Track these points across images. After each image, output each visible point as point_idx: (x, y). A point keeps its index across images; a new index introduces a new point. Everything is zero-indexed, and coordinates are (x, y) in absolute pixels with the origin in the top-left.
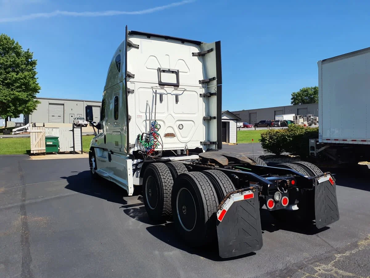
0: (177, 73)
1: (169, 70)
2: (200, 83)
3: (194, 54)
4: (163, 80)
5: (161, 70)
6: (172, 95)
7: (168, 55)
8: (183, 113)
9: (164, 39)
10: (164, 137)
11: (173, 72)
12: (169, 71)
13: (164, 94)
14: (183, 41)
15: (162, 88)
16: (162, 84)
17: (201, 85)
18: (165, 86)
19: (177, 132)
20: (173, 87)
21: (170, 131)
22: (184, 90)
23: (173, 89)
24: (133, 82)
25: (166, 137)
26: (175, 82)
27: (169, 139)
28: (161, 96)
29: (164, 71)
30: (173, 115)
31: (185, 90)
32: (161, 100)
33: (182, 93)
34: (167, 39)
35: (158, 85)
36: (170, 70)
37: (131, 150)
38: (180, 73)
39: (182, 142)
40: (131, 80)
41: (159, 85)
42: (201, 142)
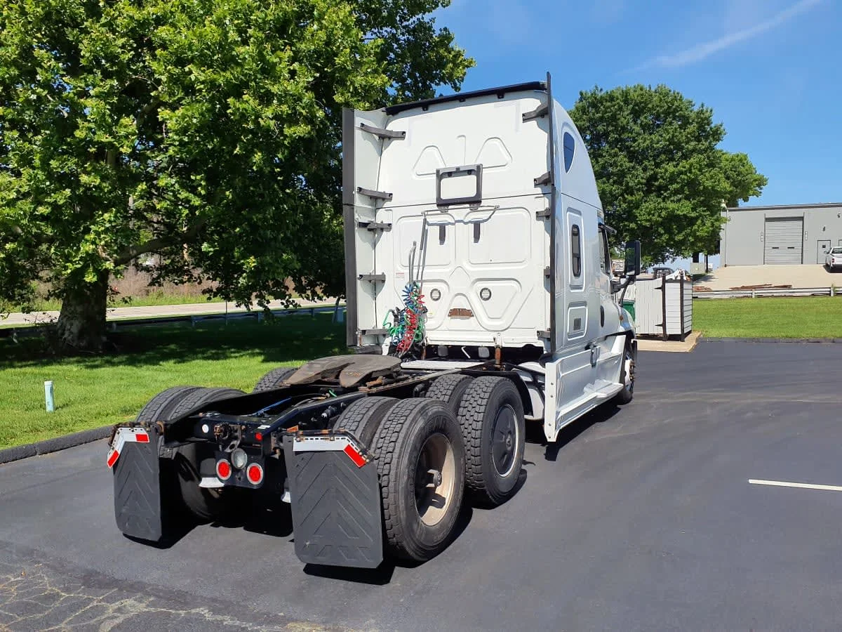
0: (476, 171)
1: (458, 169)
2: (536, 185)
3: (526, 118)
4: (445, 196)
5: (441, 173)
6: (466, 223)
7: (464, 136)
8: (491, 263)
9: (457, 102)
10: (449, 316)
11: (470, 172)
12: (458, 172)
13: (449, 223)
14: (500, 93)
15: (444, 212)
16: (443, 204)
17: (539, 190)
18: (450, 207)
19: (477, 305)
20: (468, 205)
21: (461, 304)
22: (493, 208)
23: (468, 210)
24: (389, 209)
25: (453, 317)
26: (472, 193)
27: (458, 322)
28: (442, 229)
29: (450, 174)
30: (468, 267)
31: (496, 208)
32: (442, 237)
33: (490, 217)
34: (464, 101)
35: (435, 207)
36: (461, 170)
37: (387, 339)
38: (485, 172)
39: (488, 330)
40: (387, 204)
41: (438, 205)
42: (538, 332)
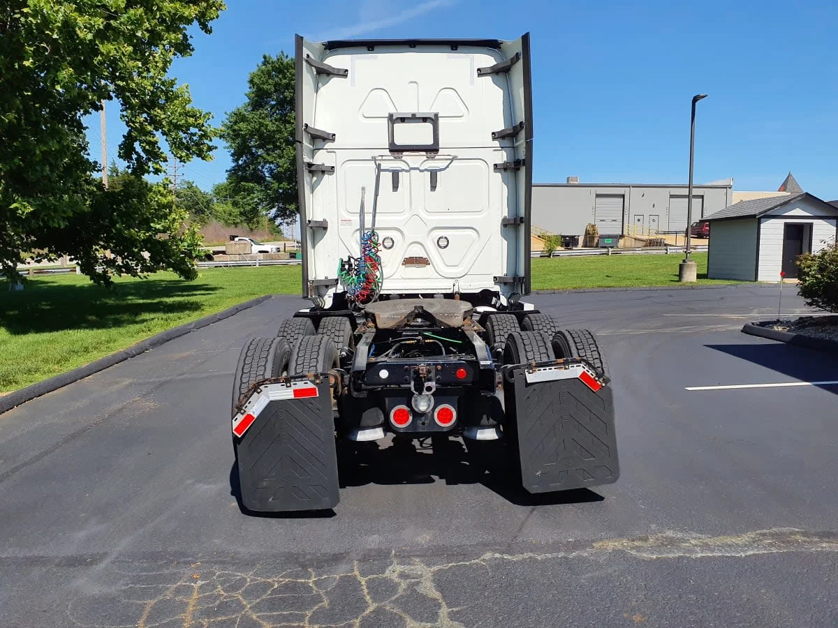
0: (433, 120)
1: (414, 115)
2: (494, 139)
3: (481, 72)
4: (399, 141)
5: (394, 118)
6: (421, 171)
7: (415, 82)
8: (449, 212)
9: (407, 48)
10: (403, 264)
11: (425, 120)
12: (414, 118)
13: (403, 170)
14: (455, 45)
15: (400, 158)
16: (396, 150)
17: (497, 143)
18: (404, 153)
19: (433, 253)
20: (424, 153)
21: (417, 252)
22: (451, 158)
23: (425, 158)
24: (331, 151)
25: (407, 265)
26: (429, 141)
27: (414, 271)
28: (395, 175)
29: (403, 120)
30: (424, 215)
31: (454, 158)
32: (395, 187)
33: (447, 167)
34: (414, 47)
35: (387, 151)
36: (417, 116)
37: (330, 290)
38: (441, 121)
39: (446, 278)
40: (329, 145)
41: (390, 151)
42: (495, 277)
